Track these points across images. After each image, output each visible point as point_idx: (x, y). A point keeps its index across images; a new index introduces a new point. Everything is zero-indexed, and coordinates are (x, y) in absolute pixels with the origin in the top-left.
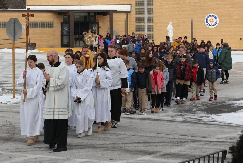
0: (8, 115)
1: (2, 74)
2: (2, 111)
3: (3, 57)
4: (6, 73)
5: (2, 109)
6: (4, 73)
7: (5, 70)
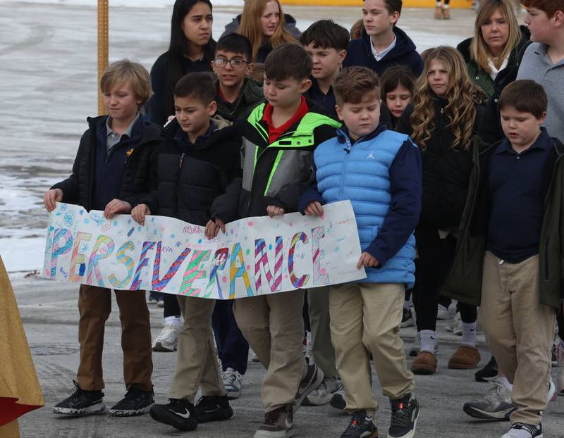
0: (65, 341)
1: (44, 119)
2: (36, 316)
3: (51, 28)
4: (67, 117)
5: (36, 306)
6: (51, 114)
7: (61, 96)
